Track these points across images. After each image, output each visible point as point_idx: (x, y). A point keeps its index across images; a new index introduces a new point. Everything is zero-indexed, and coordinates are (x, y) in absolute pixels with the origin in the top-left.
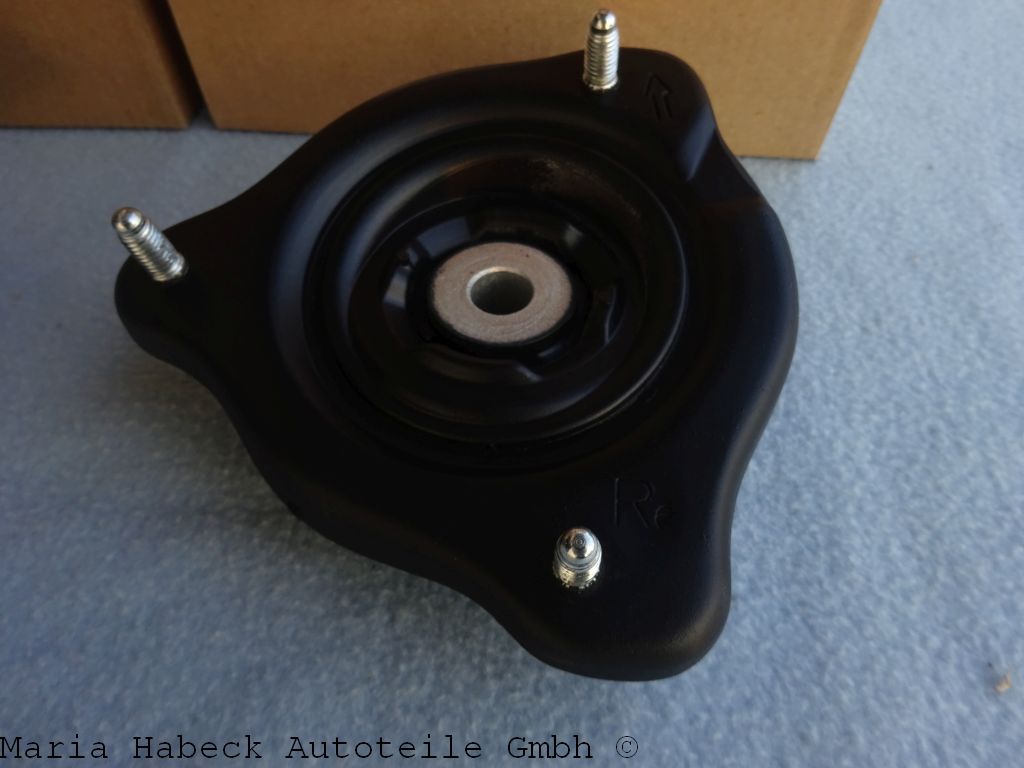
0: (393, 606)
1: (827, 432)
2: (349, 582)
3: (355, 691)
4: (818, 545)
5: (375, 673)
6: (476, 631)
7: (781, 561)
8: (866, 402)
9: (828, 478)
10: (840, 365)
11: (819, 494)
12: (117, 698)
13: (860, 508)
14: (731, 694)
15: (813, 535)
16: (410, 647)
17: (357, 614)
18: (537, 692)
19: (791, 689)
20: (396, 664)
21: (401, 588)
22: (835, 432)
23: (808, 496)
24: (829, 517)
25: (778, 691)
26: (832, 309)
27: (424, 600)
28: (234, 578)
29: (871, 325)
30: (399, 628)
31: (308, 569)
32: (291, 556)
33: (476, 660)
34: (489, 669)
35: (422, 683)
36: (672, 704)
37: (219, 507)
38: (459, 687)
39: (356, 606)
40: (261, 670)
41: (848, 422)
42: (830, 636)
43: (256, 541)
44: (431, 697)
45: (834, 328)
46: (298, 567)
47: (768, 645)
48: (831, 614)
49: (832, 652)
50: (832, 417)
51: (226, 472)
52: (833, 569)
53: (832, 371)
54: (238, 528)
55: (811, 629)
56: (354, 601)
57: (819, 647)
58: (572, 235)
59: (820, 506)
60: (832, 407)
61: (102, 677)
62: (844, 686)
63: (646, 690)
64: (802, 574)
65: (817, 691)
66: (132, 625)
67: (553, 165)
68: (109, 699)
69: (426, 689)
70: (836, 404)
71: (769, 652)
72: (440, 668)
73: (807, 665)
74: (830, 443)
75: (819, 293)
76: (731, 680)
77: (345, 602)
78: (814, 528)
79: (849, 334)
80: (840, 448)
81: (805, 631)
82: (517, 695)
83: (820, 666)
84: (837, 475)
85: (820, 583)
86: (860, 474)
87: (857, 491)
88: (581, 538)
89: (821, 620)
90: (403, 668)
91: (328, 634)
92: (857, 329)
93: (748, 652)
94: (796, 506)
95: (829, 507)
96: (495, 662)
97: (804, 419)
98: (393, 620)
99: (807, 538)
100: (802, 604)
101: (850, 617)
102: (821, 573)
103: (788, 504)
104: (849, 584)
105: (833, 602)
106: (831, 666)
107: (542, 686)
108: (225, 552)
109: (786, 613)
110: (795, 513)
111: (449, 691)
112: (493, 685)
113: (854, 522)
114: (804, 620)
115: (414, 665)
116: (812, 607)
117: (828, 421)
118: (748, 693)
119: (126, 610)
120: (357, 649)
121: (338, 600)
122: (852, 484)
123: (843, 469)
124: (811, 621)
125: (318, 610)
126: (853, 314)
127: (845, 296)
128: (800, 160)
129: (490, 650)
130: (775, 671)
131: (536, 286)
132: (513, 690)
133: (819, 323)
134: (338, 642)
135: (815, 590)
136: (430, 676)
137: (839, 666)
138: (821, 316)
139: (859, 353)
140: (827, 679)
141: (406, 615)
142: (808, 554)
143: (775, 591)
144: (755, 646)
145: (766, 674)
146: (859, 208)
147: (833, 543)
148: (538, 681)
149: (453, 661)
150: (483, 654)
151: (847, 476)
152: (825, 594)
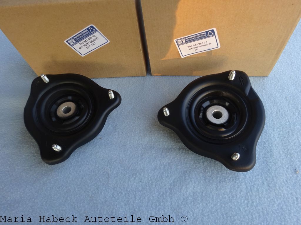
0: (203, 162)
1: (270, 133)
2: (196, 159)
3: (200, 174)
4: (268, 152)
5: (203, 171)
6: (216, 166)
7: (263, 154)
8: (277, 127)
9: (270, 141)
10: (272, 120)
11: (268, 144)
12: (168, 175)
13: (276, 146)
14: (255, 174)
15: (268, 150)
16: (207, 168)
17: (198, 163)
18: (227, 174)
19: (265, 173)
20: (205, 170)
21: (204, 159)
22: (271, 133)
23: (267, 144)
24: (270, 147)
25: (263, 173)
26: (271, 109)
27: (208, 161)
28: (179, 159)
29: (278, 112)
30: (205, 166)
31: (189, 157)
32: (186, 155)
33: (217, 170)
34: (219, 171)
35: (210, 173)
36: (247, 175)
37: (173, 148)
38: (215, 174)
39: (198, 162)
40: (186, 171)
41: (274, 131)
42: (271, 166)
43: (180, 153)
44: (211, 175)
45: (271, 113)
46: (188, 157)
47: (261, 167)
48: (271, 162)
49: (271, 168)
50: (271, 130)
51: (173, 142)
52: (271, 155)
53: (271, 121)
54: (177, 151)
55: (268, 164)
56: (197, 161)
57: (269, 167)
58: (227, 104)
59: (269, 145)
60: (271, 128)
61: (164, 173)
62: (273, 173)
63: (243, 173)
64: (266, 156)
65: (269, 173)
66: (166, 165)
67: (224, 93)
68: (166, 175)
69: (210, 174)
70: (272, 127)
71: (261, 168)
72: (212, 171)
73: (267, 170)
74: (271, 135)
75: (269, 106)
76: (255, 172)
77: (196, 162)
78: (268, 149)
79: (274, 114)
80: (272, 135)
81: (266, 165)
82: (224, 174)
83: (269, 170)
84: (272, 140)
85: (269, 158)
86: (276, 140)
87: (275, 143)
88: (237, 154)
89: (269, 163)
90: (206, 171)
91: (194, 166)
92: (275, 113)
93: (258, 168)
94: (265, 145)
95: (270, 145)
96: (220, 170)
97: (266, 131)
98: (203, 164)
99: (267, 151)
100: (266, 161)
101: (274, 163)
102: (269, 156)
103: (264, 145)
104: (274, 158)
105: (271, 160)
106: (271, 170)
107: (227, 173)
108: (176, 155)
109: (264, 162)
110: (265, 147)
111: (214, 174)
112: (220, 173)
113: (274, 148)
114: (266, 163)
115: (208, 170)
116: (268, 161)
117: (270, 131)
118: (258, 174)
119: (165, 163)
120: (199, 168)
121: (195, 161)
122: (274, 142)
123: (273, 139)
124: (267, 163)
125: (192, 163)
126: (275, 110)
127: (273, 106)
128: (265, 77)
129: (219, 168)
130: (262, 171)
131: (223, 114)
132: (223, 174)
133: (268, 112)
134: (196, 167)
135: (268, 159)
136: (211, 172)
137: (272, 170)
138: (269, 111)
139: (276, 118)
140: (270, 172)
141: (205, 163)
142: (267, 153)
143: (262, 159)
144: (259, 167)
145: (261, 171)
146: (276, 87)
147: (271, 152)
148: (226, 172)
149: (214, 170)
150: (218, 169)
151: (273, 140)
152: (270, 159)
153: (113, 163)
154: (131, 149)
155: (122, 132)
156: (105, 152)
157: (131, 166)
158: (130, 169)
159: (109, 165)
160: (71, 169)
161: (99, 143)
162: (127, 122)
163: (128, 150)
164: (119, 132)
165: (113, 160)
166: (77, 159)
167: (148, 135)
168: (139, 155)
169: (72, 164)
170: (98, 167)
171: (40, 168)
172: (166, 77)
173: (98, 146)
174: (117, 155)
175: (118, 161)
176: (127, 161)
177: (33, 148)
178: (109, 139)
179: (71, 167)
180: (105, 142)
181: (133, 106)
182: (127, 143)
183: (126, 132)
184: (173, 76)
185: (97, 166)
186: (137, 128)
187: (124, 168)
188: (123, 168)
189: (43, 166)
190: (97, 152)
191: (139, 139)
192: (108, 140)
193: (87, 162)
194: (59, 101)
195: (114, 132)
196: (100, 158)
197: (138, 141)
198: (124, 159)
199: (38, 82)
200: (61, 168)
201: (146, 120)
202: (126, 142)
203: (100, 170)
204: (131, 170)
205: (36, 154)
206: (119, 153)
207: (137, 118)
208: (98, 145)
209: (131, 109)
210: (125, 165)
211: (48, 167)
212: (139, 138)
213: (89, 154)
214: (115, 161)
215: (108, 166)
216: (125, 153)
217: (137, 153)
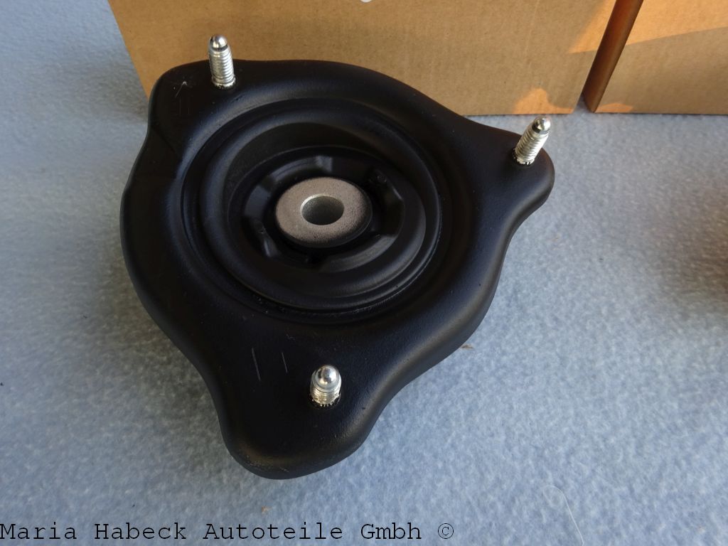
153: (563, 461)
154: (626, 395)
155: (556, 319)
156: (511, 408)
157: (660, 476)
158: (664, 492)
159: (550, 473)
160: (361, 498)
161: (466, 366)
162: (563, 277)
163: (613, 398)
164: (538, 317)
165: (561, 450)
166: (381, 446)
167: (680, 331)
168: (679, 422)
169: (363, 468)
170: (499, 482)
171: (200, 494)
172: (649, 118)
173: (464, 382)
174: (570, 421)
175: (587, 450)
176: (631, 450)
177: (152, 393)
178: (508, 349)
179: (361, 485)
180: (493, 363)
181: (559, 215)
182: (597, 365)
183: (573, 317)
184: (676, 114)
185: (490, 478)
186: (614, 300)
187: (632, 490)
188: (625, 489)
189: (214, 481)
190: (470, 410)
191: (648, 348)
192: (504, 353)
193: (435, 456)
194: (280, 174)
195: (520, 319)
196: (492, 435)
197: (642, 355)
198: (612, 440)
199: (185, 83)
200: (308, 494)
201: (642, 270)
202: (593, 362)
203: (513, 500)
204: (670, 497)
205: (166, 423)
206: (577, 415)
207: (595, 259)
208: (463, 375)
209: (557, 226)
210: (630, 473)
211: (237, 487)
212: (645, 343)
213: (435, 418)
214: (571, 452)
215: (542, 475)
216: (605, 413)
217: (662, 413)
